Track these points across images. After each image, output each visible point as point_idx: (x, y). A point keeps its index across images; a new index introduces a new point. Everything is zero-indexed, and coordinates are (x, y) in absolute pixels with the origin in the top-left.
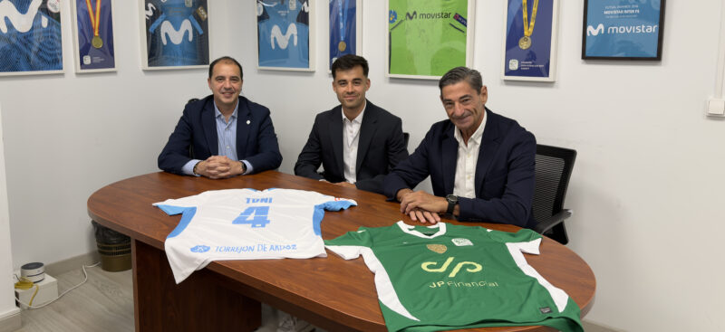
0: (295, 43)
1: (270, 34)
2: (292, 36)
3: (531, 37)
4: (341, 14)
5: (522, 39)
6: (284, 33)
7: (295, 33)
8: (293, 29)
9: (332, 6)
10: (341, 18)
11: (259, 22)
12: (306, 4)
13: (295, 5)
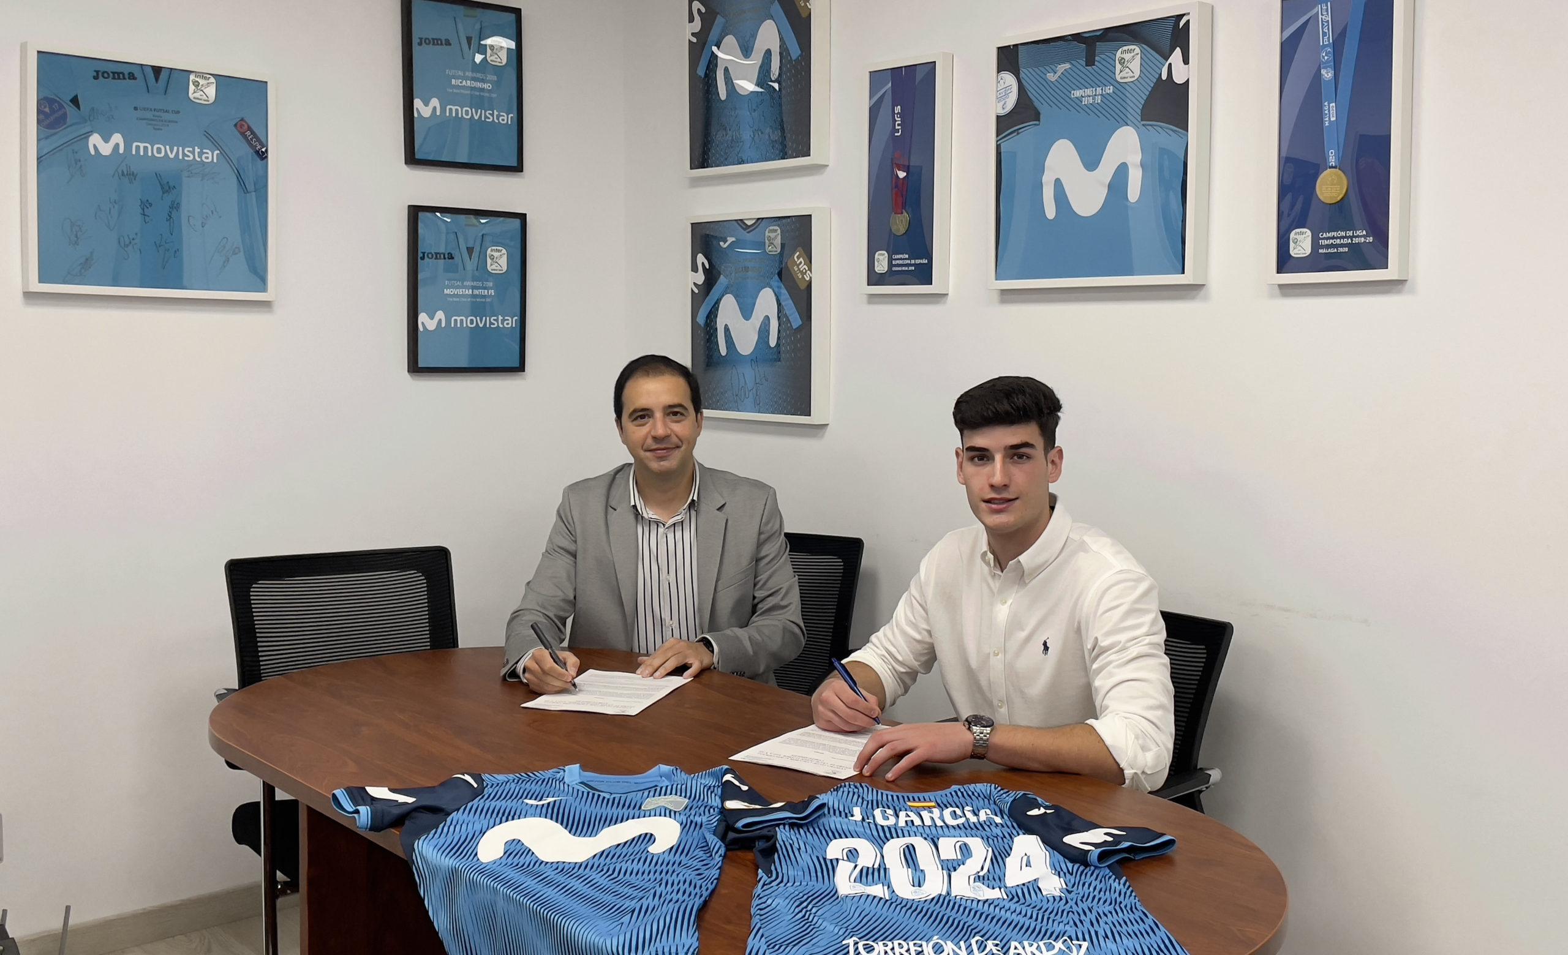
0: (1134, 191)
1: (1042, 170)
2: (1122, 170)
4: (1327, 74)
6: (1091, 162)
7: (1136, 157)
9: (1288, 49)
10: (1327, 91)
11: (999, 132)
12: (1178, 51)
13: (1135, 66)
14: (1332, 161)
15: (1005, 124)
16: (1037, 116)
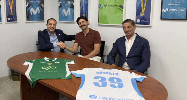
0: (70, 14)
2: (69, 12)
3: (144, 12)
5: (141, 13)
7: (70, 11)
8: (69, 10)
9: (81, 3)
10: (84, 7)
11: (59, 8)
12: (73, 2)
13: (70, 3)
14: (84, 13)
16: (62, 7)
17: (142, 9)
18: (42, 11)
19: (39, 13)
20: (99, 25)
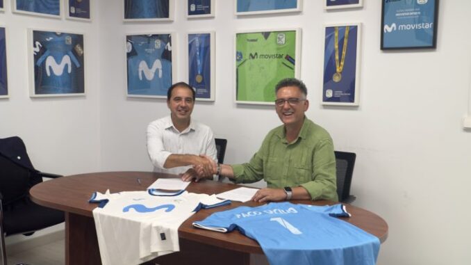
0: (160, 75)
1: (138, 68)
2: (157, 70)
3: (341, 73)
4: (198, 53)
5: (334, 75)
6: (150, 67)
7: (160, 67)
8: (158, 64)
9: (190, 46)
10: (198, 57)
11: (127, 57)
12: (169, 44)
13: (160, 45)
14: (199, 73)
15: (129, 55)
16: (136, 54)
17: (338, 66)
18: (78, 65)
19: (70, 71)
20: (239, 106)
